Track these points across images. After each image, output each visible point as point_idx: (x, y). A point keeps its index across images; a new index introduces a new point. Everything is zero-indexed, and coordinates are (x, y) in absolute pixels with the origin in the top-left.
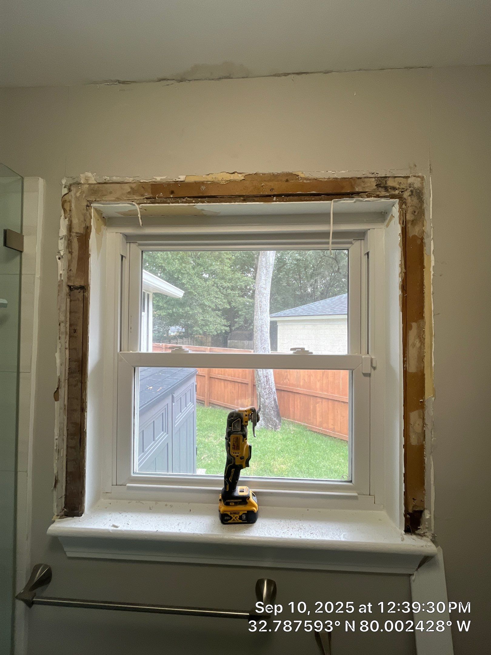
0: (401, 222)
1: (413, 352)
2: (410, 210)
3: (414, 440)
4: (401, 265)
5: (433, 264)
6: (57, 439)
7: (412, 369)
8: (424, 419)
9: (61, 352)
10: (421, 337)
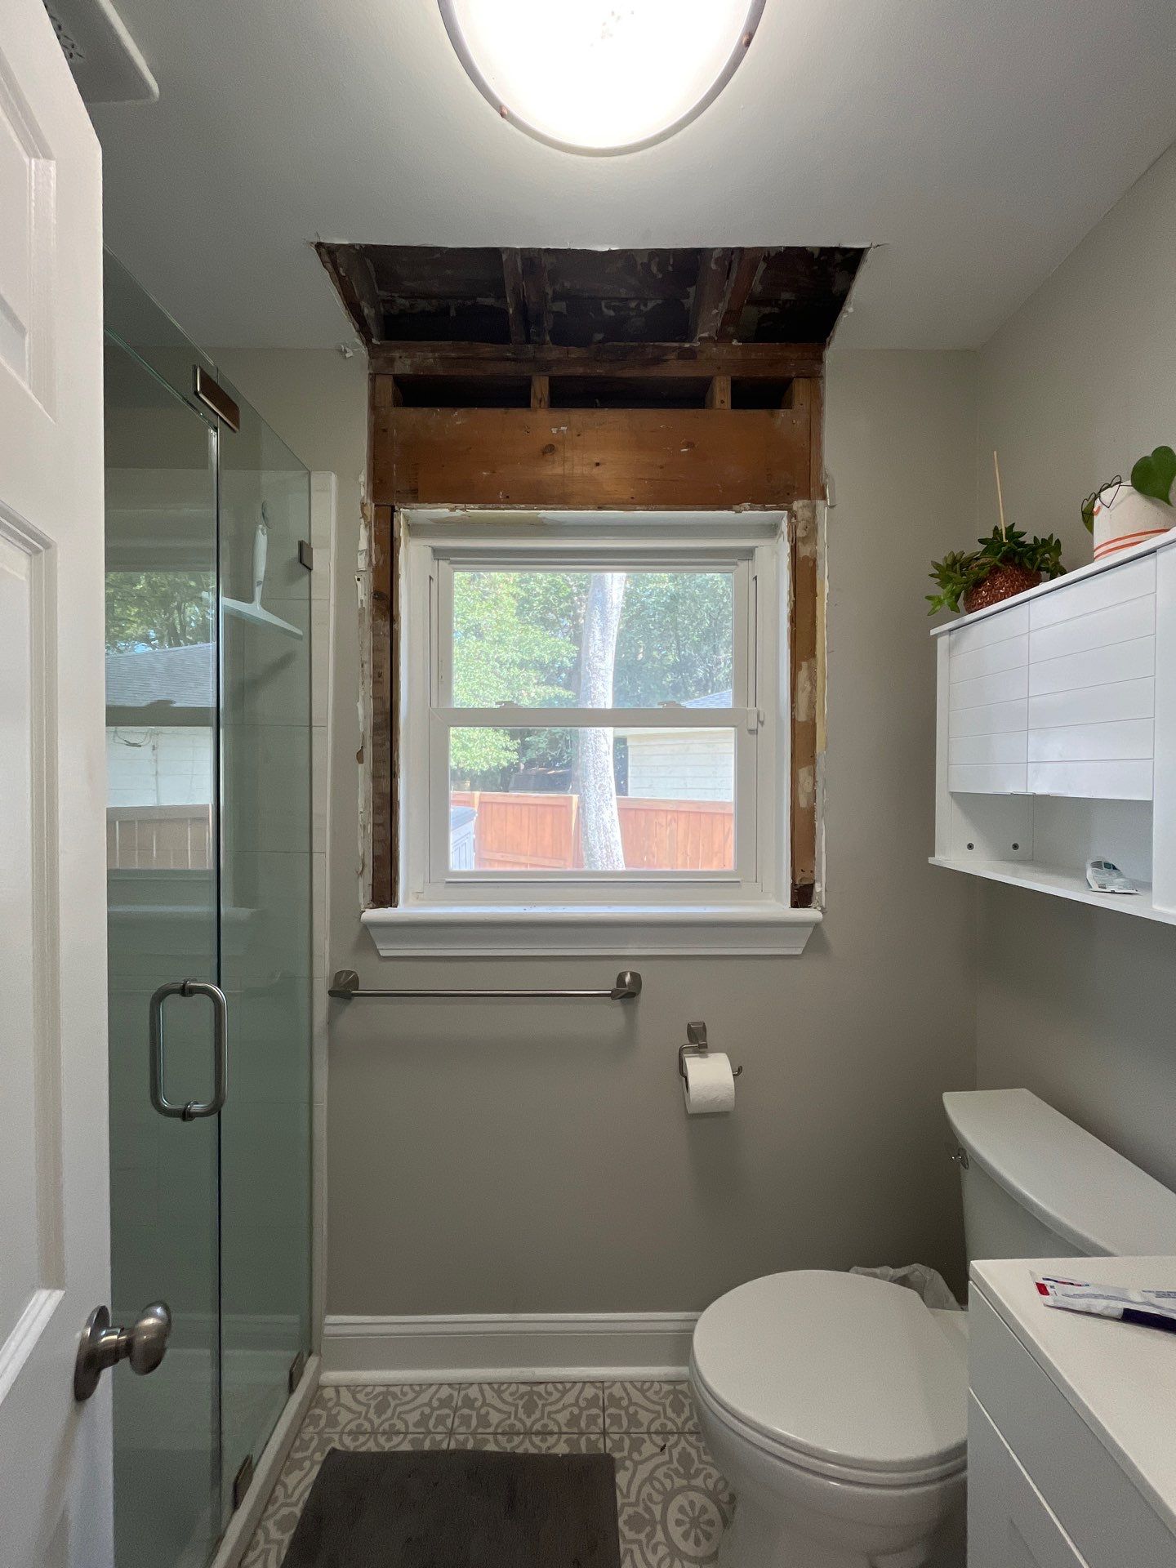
0: (790, 539)
1: (802, 698)
2: (801, 525)
3: (803, 802)
4: (789, 592)
5: (827, 591)
6: (361, 812)
7: (802, 717)
8: (814, 777)
9: (364, 700)
10: (812, 680)
